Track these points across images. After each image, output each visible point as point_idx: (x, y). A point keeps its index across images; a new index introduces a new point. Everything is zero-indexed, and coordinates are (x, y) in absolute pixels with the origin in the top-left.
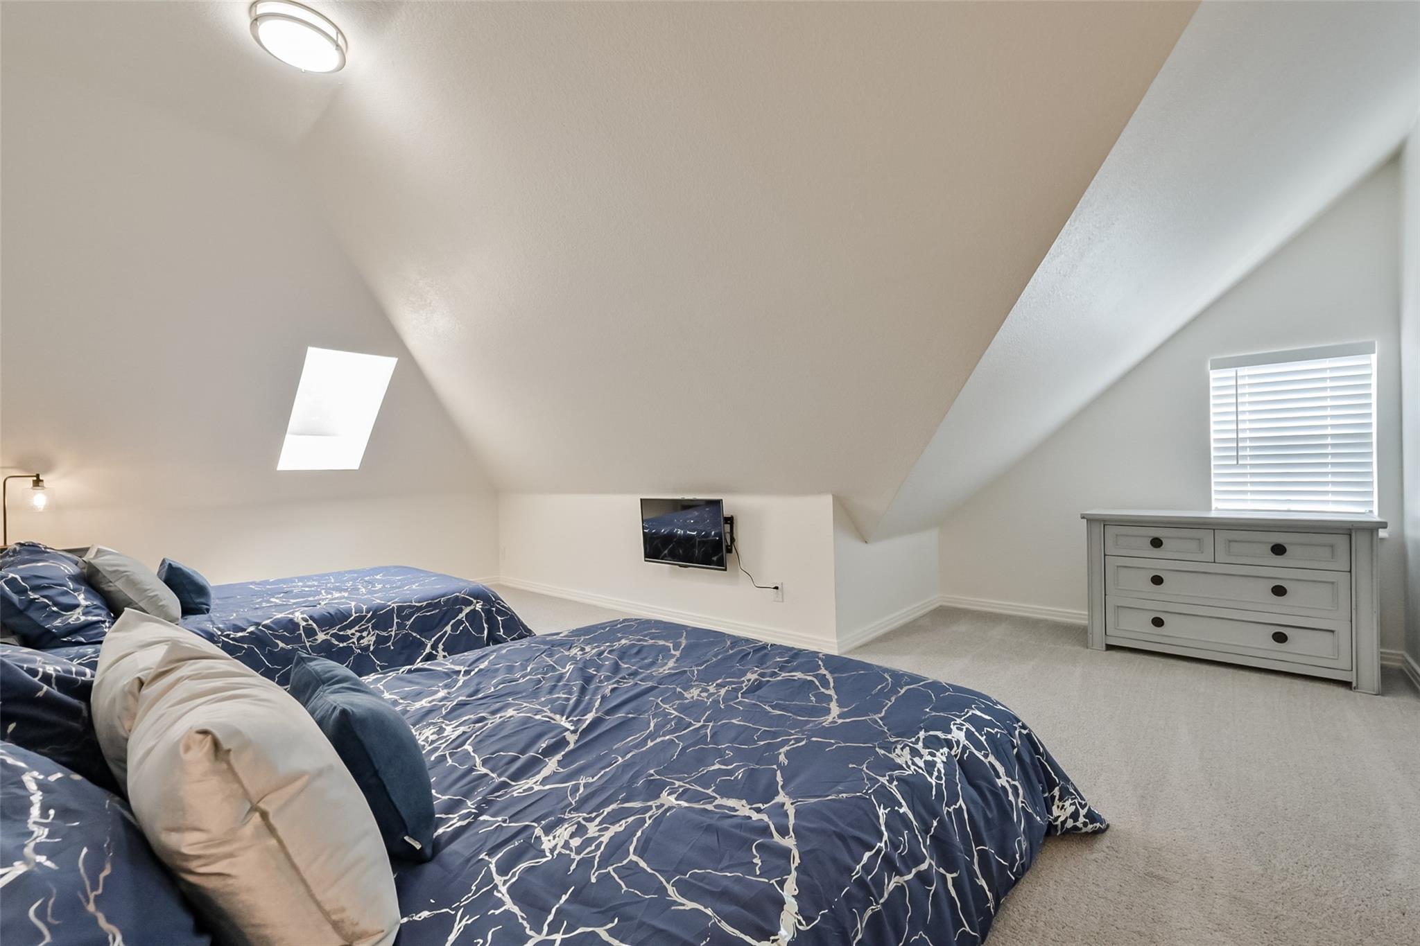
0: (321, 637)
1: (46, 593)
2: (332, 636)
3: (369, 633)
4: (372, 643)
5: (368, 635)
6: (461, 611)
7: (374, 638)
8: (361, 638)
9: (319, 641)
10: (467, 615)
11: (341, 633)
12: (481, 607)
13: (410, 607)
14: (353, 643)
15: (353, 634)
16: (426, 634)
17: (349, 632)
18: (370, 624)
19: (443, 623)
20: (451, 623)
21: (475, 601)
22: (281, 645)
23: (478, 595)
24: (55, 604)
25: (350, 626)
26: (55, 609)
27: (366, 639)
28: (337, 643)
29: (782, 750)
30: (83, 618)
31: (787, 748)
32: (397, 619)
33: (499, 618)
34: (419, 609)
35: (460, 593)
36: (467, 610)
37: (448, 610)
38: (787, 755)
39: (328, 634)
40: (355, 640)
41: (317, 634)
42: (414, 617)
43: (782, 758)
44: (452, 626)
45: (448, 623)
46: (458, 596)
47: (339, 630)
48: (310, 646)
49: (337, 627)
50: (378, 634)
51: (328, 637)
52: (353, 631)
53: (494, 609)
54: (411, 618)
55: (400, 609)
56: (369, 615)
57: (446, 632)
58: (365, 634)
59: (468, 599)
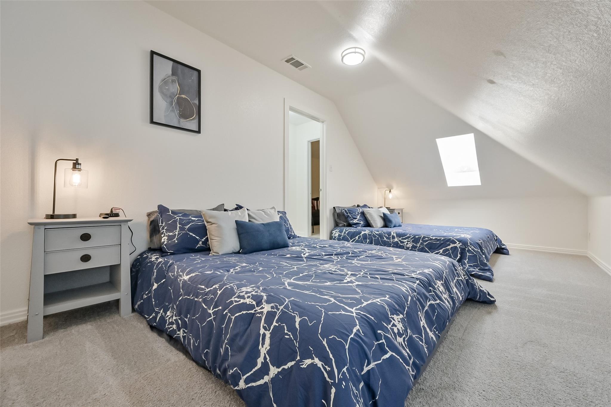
0: (396, 240)
1: (351, 214)
2: (399, 240)
3: (410, 243)
4: (410, 247)
5: (410, 244)
6: (449, 245)
7: (411, 245)
8: (407, 244)
9: (395, 241)
10: (451, 248)
11: (402, 240)
12: (459, 246)
13: (428, 238)
14: (405, 245)
15: (405, 242)
16: (431, 250)
17: (404, 241)
18: (411, 240)
19: (440, 248)
20: (443, 249)
21: (458, 243)
22: (385, 239)
23: (462, 240)
24: (352, 217)
25: (405, 239)
26: (352, 218)
27: (409, 245)
28: (400, 243)
29: (317, 361)
30: (357, 222)
31: (320, 364)
32: (422, 241)
33: (468, 254)
34: (431, 239)
35: (453, 238)
36: (452, 245)
37: (443, 243)
38: (313, 365)
39: (398, 239)
40: (405, 244)
41: (395, 239)
42: (428, 242)
43: (308, 362)
44: (443, 250)
45: (442, 249)
46: (450, 239)
47: (402, 239)
48: (392, 242)
49: (401, 238)
50: (413, 244)
51: (398, 240)
52: (406, 241)
53: (467, 249)
54: (426, 242)
55: (424, 237)
56: (412, 237)
57: (440, 252)
58: (409, 243)
59: (455, 241)
